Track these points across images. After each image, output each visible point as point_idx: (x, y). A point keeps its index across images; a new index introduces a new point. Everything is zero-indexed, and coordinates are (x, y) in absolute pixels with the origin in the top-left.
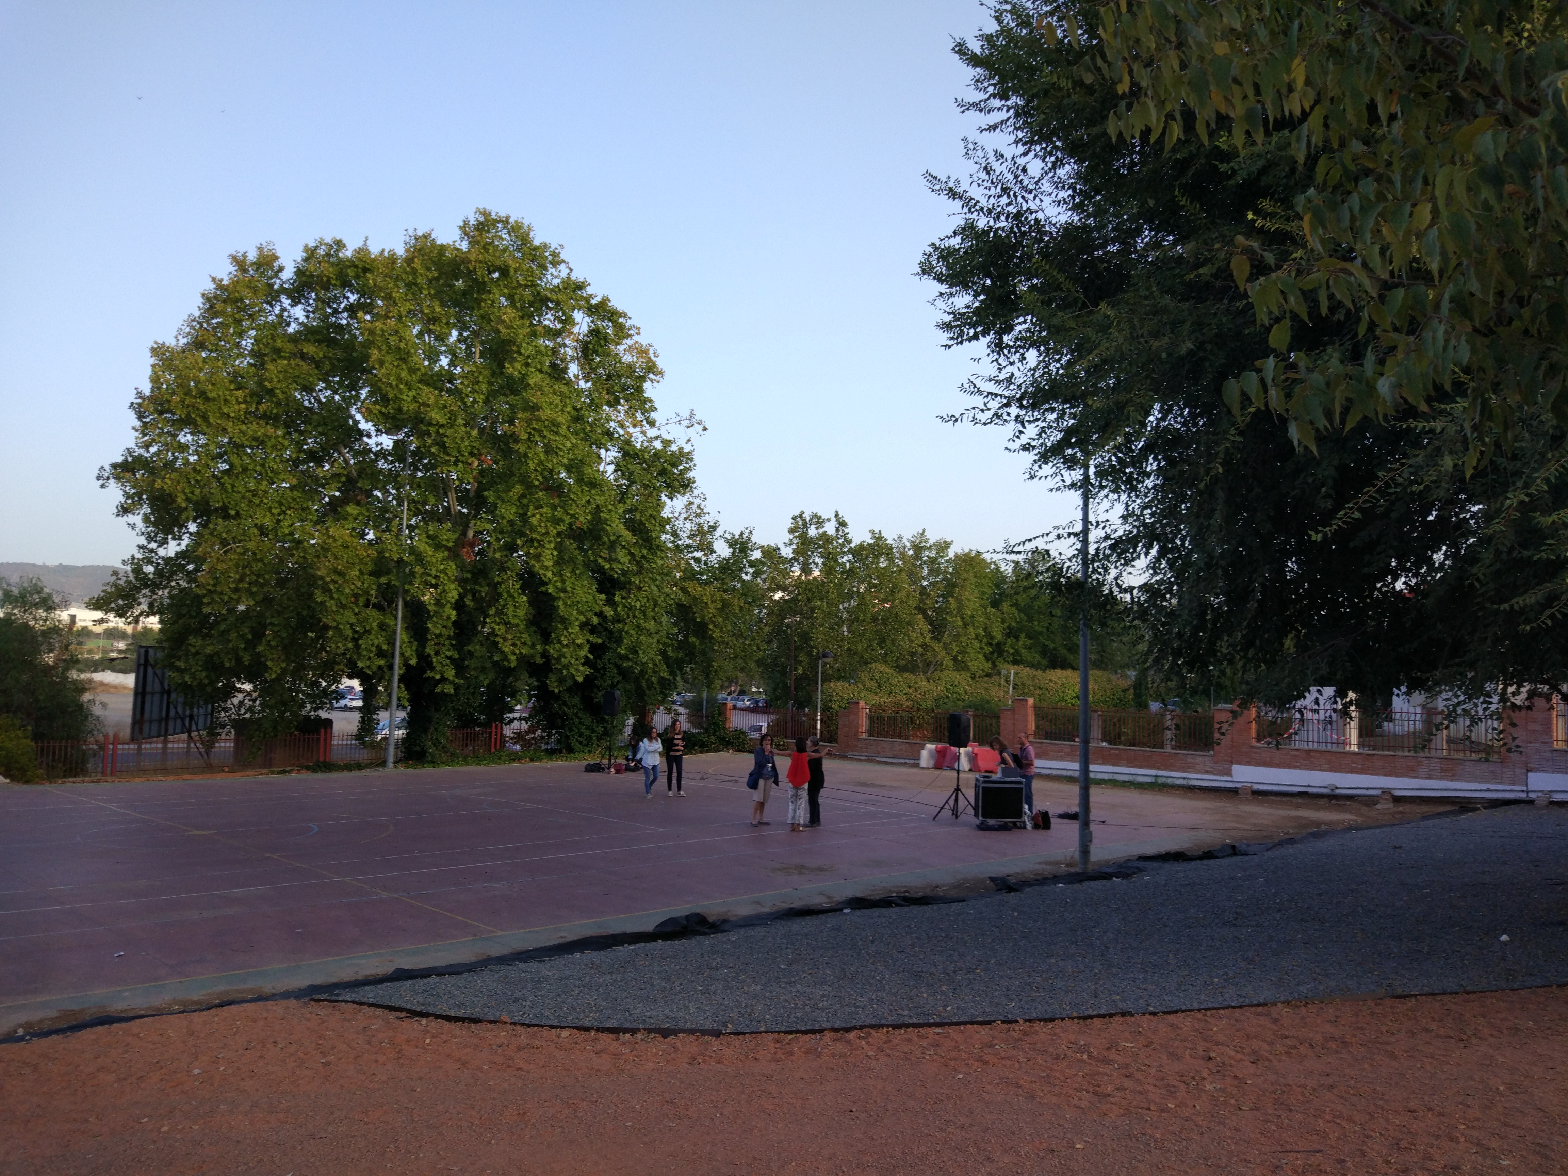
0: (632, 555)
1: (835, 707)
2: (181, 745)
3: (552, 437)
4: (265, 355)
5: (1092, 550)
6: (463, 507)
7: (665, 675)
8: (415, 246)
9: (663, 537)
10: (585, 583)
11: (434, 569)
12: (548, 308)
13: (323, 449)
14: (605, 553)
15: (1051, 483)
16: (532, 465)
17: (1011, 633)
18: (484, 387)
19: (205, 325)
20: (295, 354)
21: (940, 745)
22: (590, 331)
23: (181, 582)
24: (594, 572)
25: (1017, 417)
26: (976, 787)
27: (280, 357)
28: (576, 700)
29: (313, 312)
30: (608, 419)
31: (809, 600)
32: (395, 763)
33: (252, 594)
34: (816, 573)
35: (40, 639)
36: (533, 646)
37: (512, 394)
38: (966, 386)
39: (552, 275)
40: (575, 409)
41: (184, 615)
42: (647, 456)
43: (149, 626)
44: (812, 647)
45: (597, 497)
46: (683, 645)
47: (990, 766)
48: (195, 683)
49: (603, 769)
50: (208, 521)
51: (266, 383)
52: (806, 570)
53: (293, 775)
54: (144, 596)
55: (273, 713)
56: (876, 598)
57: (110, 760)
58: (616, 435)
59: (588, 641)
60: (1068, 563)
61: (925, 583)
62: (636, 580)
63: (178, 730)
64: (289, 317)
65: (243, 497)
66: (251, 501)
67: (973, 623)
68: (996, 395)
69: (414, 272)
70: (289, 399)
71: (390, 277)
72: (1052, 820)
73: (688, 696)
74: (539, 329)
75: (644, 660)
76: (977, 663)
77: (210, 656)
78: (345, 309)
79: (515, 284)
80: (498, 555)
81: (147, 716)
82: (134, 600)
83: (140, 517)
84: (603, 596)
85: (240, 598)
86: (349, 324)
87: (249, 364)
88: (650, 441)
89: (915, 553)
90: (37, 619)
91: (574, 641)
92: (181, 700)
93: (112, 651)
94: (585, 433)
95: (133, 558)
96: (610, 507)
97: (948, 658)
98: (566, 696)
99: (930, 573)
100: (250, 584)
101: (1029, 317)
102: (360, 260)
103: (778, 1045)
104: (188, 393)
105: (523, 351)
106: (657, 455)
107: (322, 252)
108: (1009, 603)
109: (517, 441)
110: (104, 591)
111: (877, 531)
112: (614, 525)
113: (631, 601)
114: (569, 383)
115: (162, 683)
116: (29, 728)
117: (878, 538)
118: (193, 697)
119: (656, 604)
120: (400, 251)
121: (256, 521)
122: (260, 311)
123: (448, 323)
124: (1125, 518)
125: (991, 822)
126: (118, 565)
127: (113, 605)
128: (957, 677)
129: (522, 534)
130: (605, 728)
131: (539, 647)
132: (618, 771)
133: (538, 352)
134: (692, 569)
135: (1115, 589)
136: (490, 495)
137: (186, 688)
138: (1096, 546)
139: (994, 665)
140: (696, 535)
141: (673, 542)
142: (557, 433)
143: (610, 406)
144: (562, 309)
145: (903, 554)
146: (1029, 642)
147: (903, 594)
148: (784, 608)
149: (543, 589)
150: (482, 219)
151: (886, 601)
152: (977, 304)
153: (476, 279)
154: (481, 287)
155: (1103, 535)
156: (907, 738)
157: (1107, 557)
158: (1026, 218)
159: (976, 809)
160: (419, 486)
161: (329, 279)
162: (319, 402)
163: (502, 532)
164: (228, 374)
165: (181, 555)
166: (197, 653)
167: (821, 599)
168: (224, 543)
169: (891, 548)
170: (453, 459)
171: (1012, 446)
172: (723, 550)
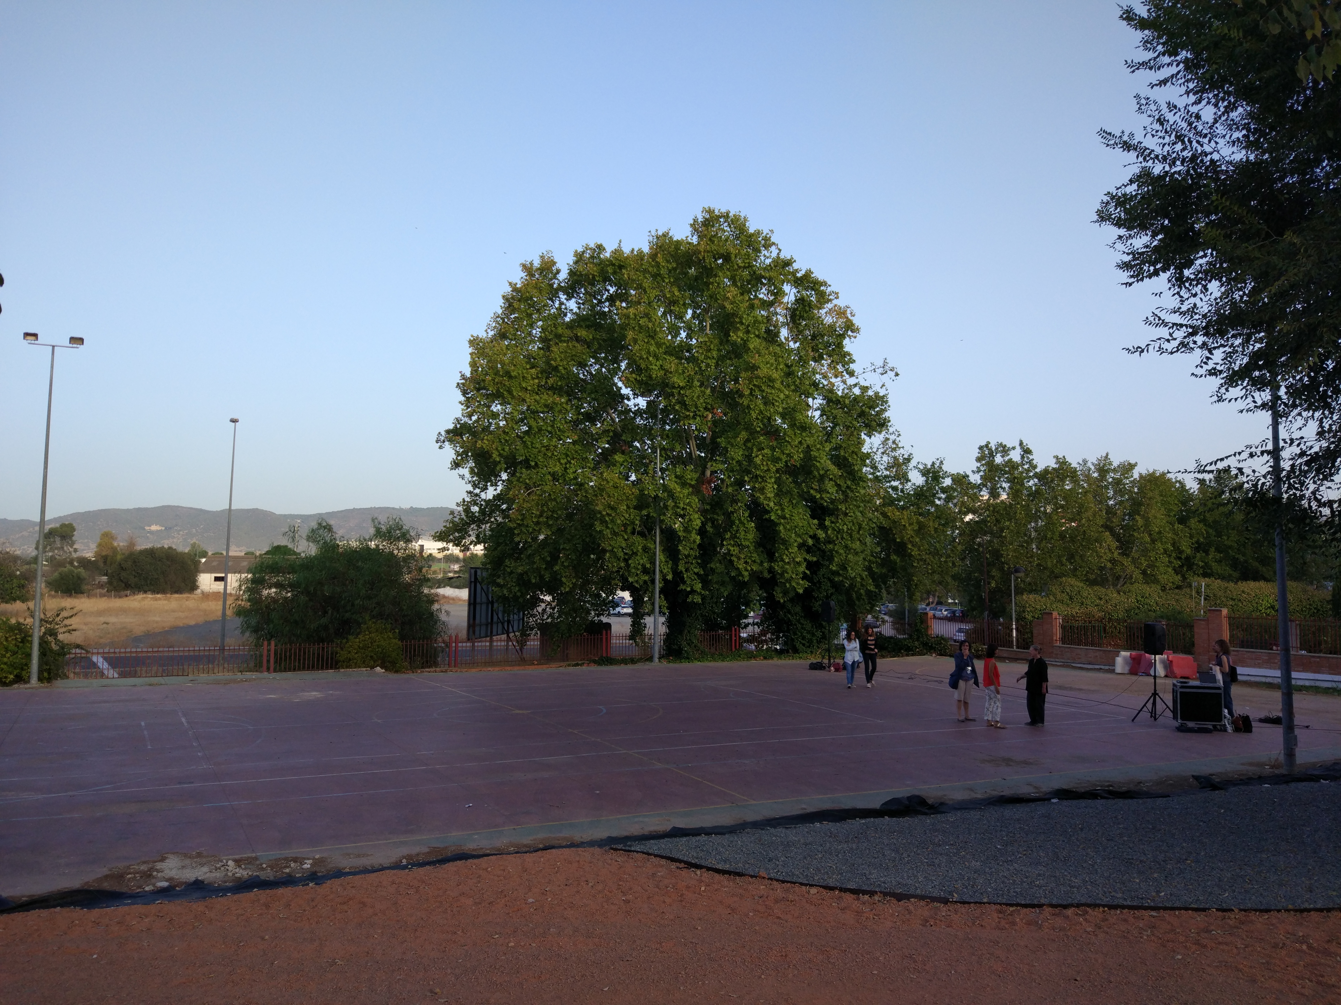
0: (838, 486)
1: (1029, 617)
2: (503, 644)
3: (769, 391)
4: (550, 340)
5: (1286, 465)
6: (701, 452)
7: (872, 588)
8: (657, 244)
9: (864, 469)
10: (801, 510)
11: (682, 503)
12: (762, 284)
13: (596, 411)
14: (815, 485)
15: (1241, 404)
16: (754, 415)
17: (1199, 547)
18: (715, 354)
19: (506, 320)
20: (571, 338)
21: (1134, 653)
22: (796, 300)
23: (498, 518)
24: (807, 501)
25: (1204, 344)
26: (1174, 692)
27: (561, 341)
28: (798, 609)
29: (583, 304)
30: (814, 372)
31: (997, 521)
32: (660, 658)
33: (549, 526)
34: (1004, 496)
35: (402, 563)
36: (761, 564)
37: (736, 357)
38: (1152, 319)
39: (765, 256)
40: (787, 366)
41: (502, 543)
42: (847, 401)
43: (475, 552)
44: (1003, 563)
45: (807, 439)
46: (886, 562)
47: (1186, 672)
48: (511, 596)
49: (824, 668)
50: (515, 471)
51: (552, 362)
52: (994, 494)
53: (584, 668)
54: (473, 529)
55: (567, 619)
56: (1063, 517)
57: (453, 654)
58: (821, 385)
59: (805, 559)
60: (1263, 480)
61: (1111, 502)
62: (842, 507)
63: (500, 632)
64: (566, 309)
65: (540, 452)
66: (545, 454)
67: (1161, 538)
68: (1181, 325)
69: (658, 265)
70: (569, 372)
71: (640, 271)
72: (1253, 724)
73: (891, 606)
74: (756, 302)
75: (853, 576)
76: (1168, 576)
77: (521, 575)
78: (607, 299)
79: (736, 267)
80: (730, 490)
81: (477, 621)
82: (466, 533)
83: (467, 469)
84: (816, 521)
85: (540, 529)
86: (610, 311)
87: (539, 348)
88: (850, 388)
89: (1099, 475)
90: (399, 549)
91: (793, 559)
92: (501, 608)
93: (450, 572)
94: (796, 386)
95: (464, 501)
96: (818, 446)
97: (1137, 571)
98: (789, 605)
99: (1115, 493)
100: (547, 518)
101: (1210, 251)
102: (616, 259)
103: (1000, 915)
104: (497, 373)
105: (744, 321)
106: (856, 400)
107: (588, 256)
108: (1196, 519)
109: (741, 396)
110: (445, 527)
111: (1061, 456)
112: (822, 461)
113: (839, 525)
114: (781, 345)
115: (487, 595)
116: (397, 631)
117: (1062, 463)
118: (509, 606)
119: (860, 528)
120: (646, 250)
121: (550, 470)
122: (544, 306)
123: (684, 304)
124: (1321, 434)
125: (1191, 724)
126: (454, 507)
127: (451, 537)
128: (1147, 589)
129: (748, 472)
130: (823, 633)
131: (765, 564)
132: (837, 670)
133: (756, 321)
134: (890, 496)
135: (1314, 504)
136: (722, 441)
137: (504, 599)
138: (1291, 462)
139: (1184, 578)
140: (893, 467)
141: (873, 474)
142: (773, 387)
143: (815, 361)
144: (773, 284)
145: (1088, 476)
146: (1218, 556)
147: (1090, 514)
148: (974, 529)
149: (767, 516)
150: (708, 216)
151: (1073, 520)
152: (1155, 243)
153: (705, 266)
154: (709, 272)
155: (1298, 451)
156: (1100, 645)
157: (1305, 474)
158: (1202, 161)
159: (1174, 712)
160: (668, 436)
161: (594, 276)
162: (591, 373)
163: (732, 471)
164: (524, 357)
165: (497, 497)
166: (512, 572)
167: (1010, 520)
168: (527, 487)
169: (1075, 471)
170: (692, 414)
171: (1199, 371)
172: (916, 479)
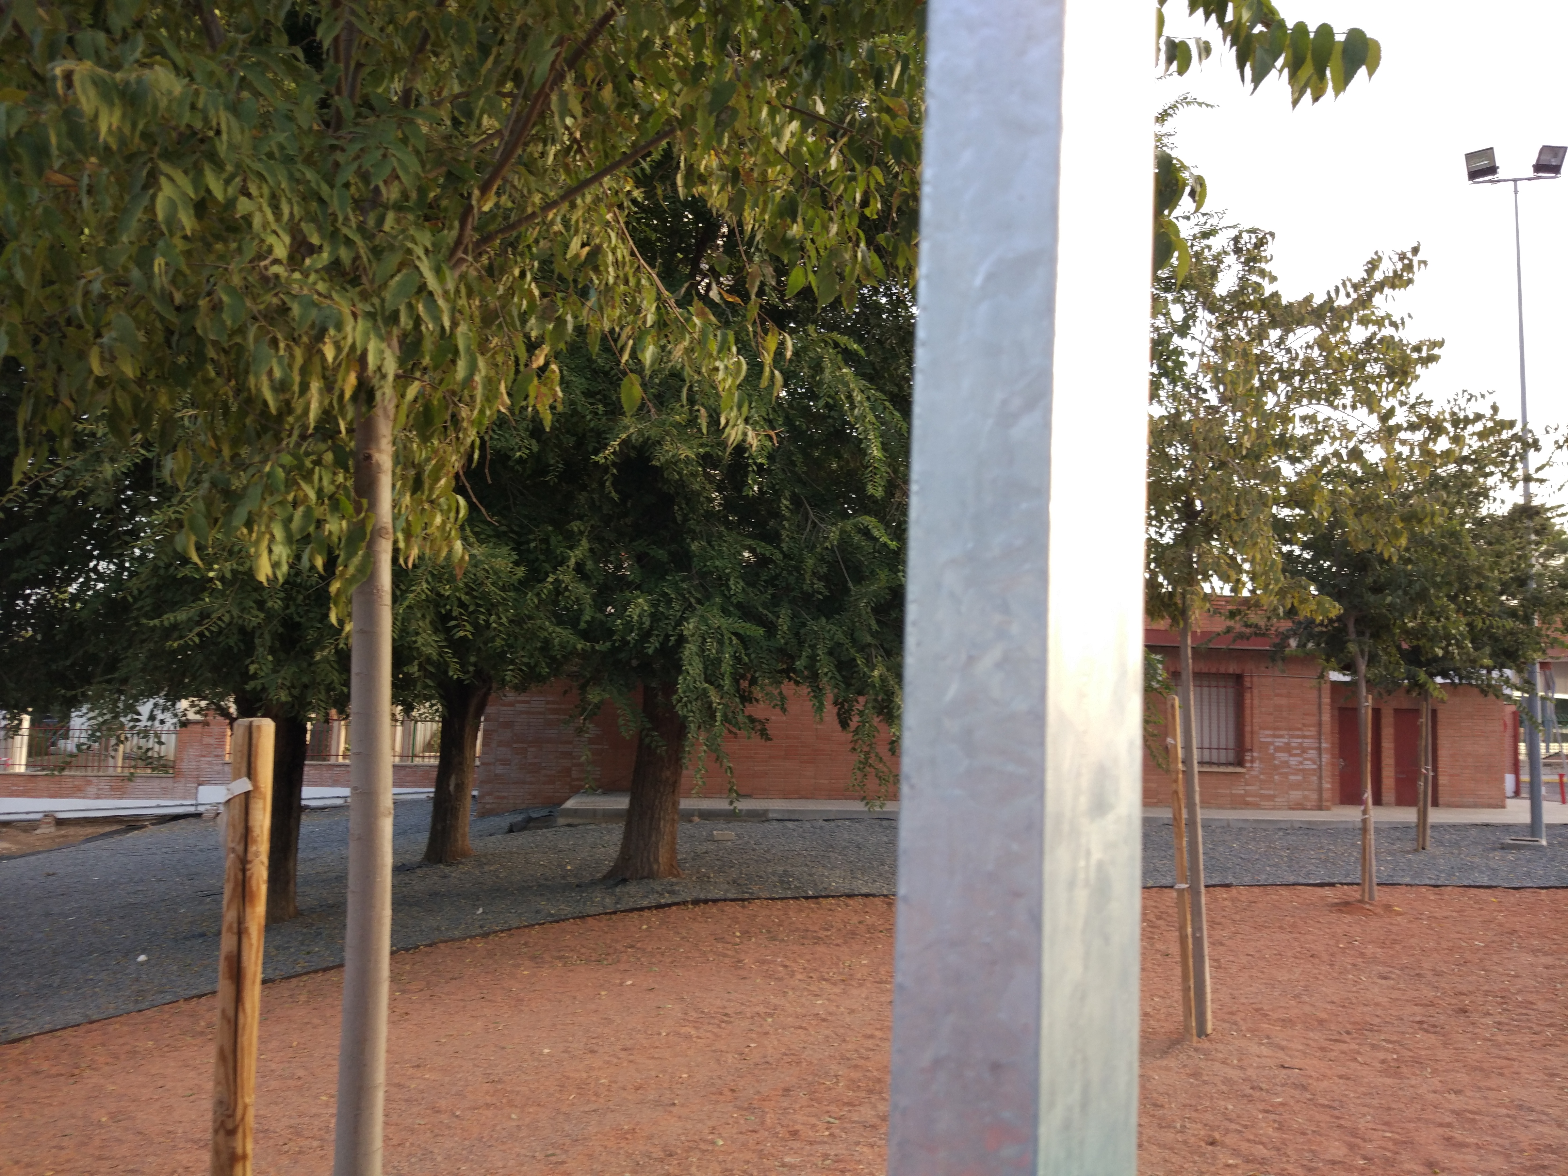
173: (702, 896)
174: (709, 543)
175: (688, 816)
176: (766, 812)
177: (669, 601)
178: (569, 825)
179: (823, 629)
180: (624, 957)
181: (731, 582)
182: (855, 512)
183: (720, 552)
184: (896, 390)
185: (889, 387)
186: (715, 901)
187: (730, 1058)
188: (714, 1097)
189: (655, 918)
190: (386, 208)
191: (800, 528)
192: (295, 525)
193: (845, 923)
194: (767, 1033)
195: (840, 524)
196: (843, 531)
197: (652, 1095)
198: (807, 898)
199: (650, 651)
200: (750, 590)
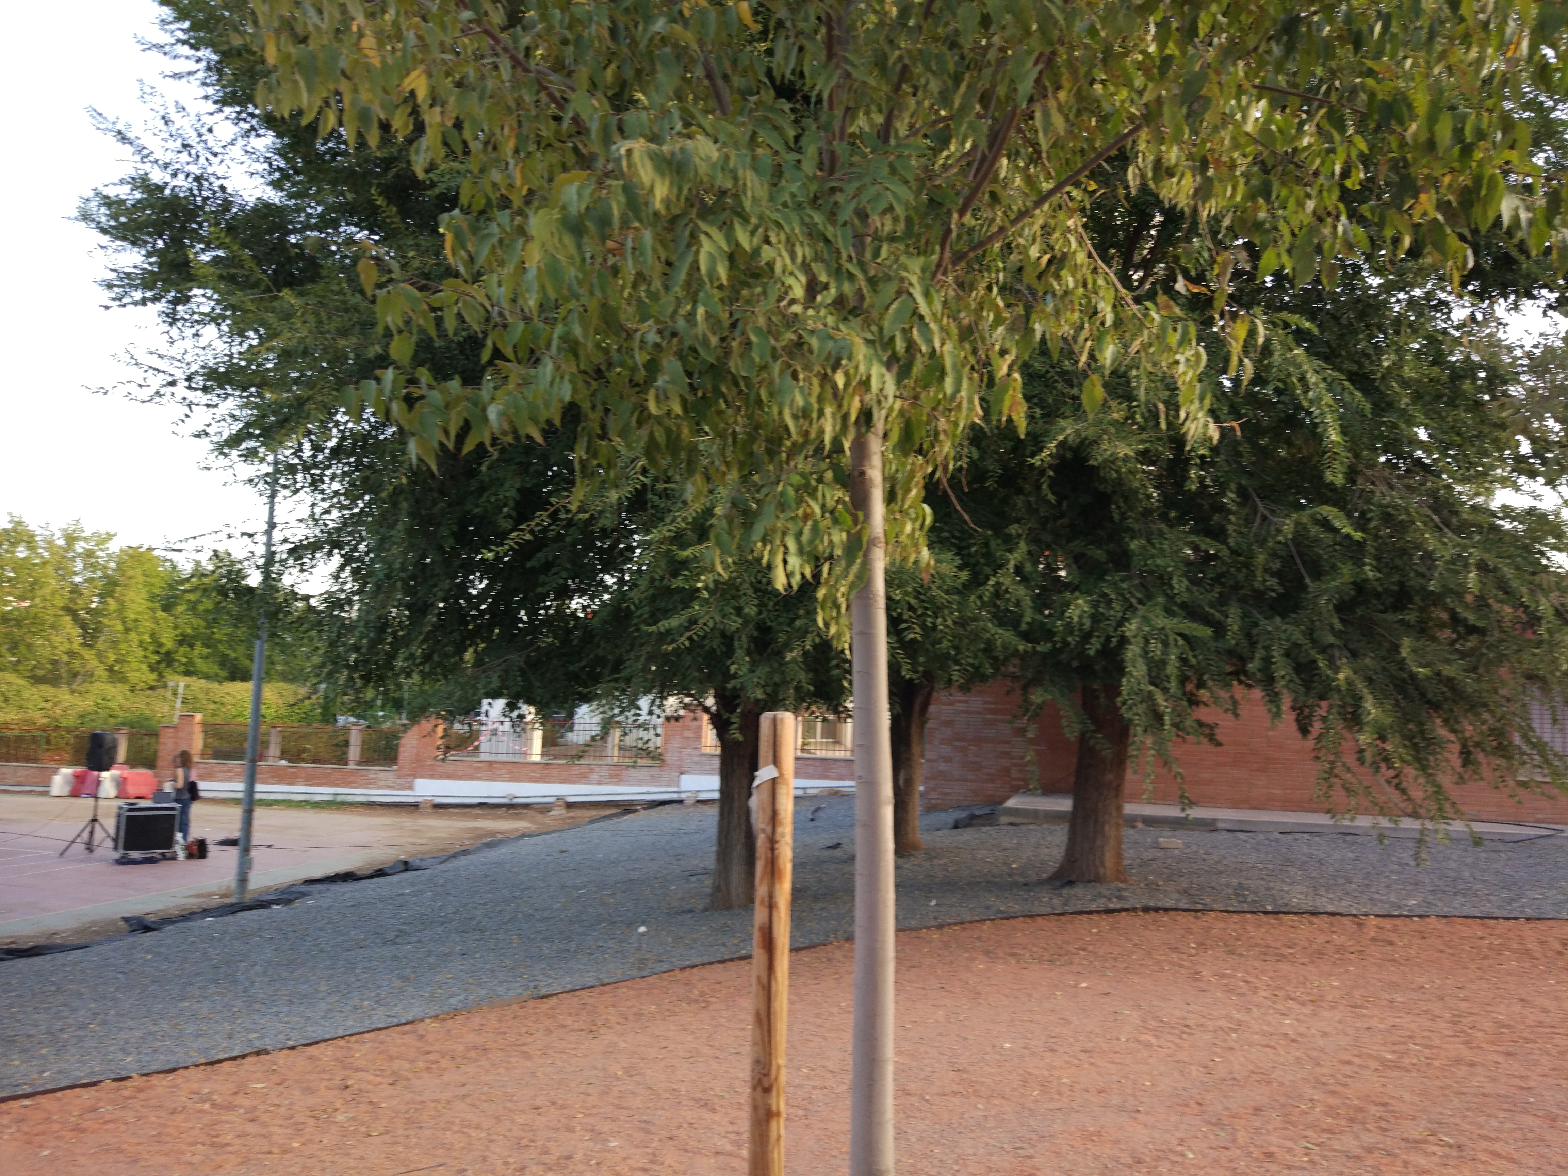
17: (185, 640)
21: (78, 770)
25: (185, 399)
26: (119, 816)
47: (140, 791)
56: (9, 594)
61: (77, 579)
67: (136, 627)
68: (158, 371)
72: (211, 848)
76: (140, 674)
89: (65, 543)
97: (102, 667)
99: (85, 567)
101: (209, 291)
108: (185, 607)
111: (16, 515)
117: (17, 523)
124: (305, 522)
125: (135, 855)
128: (111, 690)
135: (289, 597)
139: (161, 676)
145: (50, 543)
146: (206, 651)
147: (46, 591)
151: (22, 598)
152: (147, 266)
155: (285, 537)
156: (36, 760)
158: (211, 183)
159: (116, 841)
169: (33, 536)
173: (1152, 904)
174: (1149, 541)
175: (1131, 821)
176: (1215, 821)
177: (1110, 601)
178: (1012, 824)
179: (1277, 628)
180: (1076, 960)
181: (1174, 581)
182: (1309, 501)
183: (1162, 550)
184: (1354, 368)
185: (1348, 366)
186: (1166, 910)
187: (1194, 1071)
188: (1180, 1109)
189: (1105, 922)
190: (881, 240)
191: (1248, 522)
192: (805, 538)
193: (1311, 942)
194: (1232, 1049)
195: (1295, 516)
196: (1298, 524)
197: (1115, 1100)
198: (1266, 913)
199: (1092, 652)
200: (1195, 589)
